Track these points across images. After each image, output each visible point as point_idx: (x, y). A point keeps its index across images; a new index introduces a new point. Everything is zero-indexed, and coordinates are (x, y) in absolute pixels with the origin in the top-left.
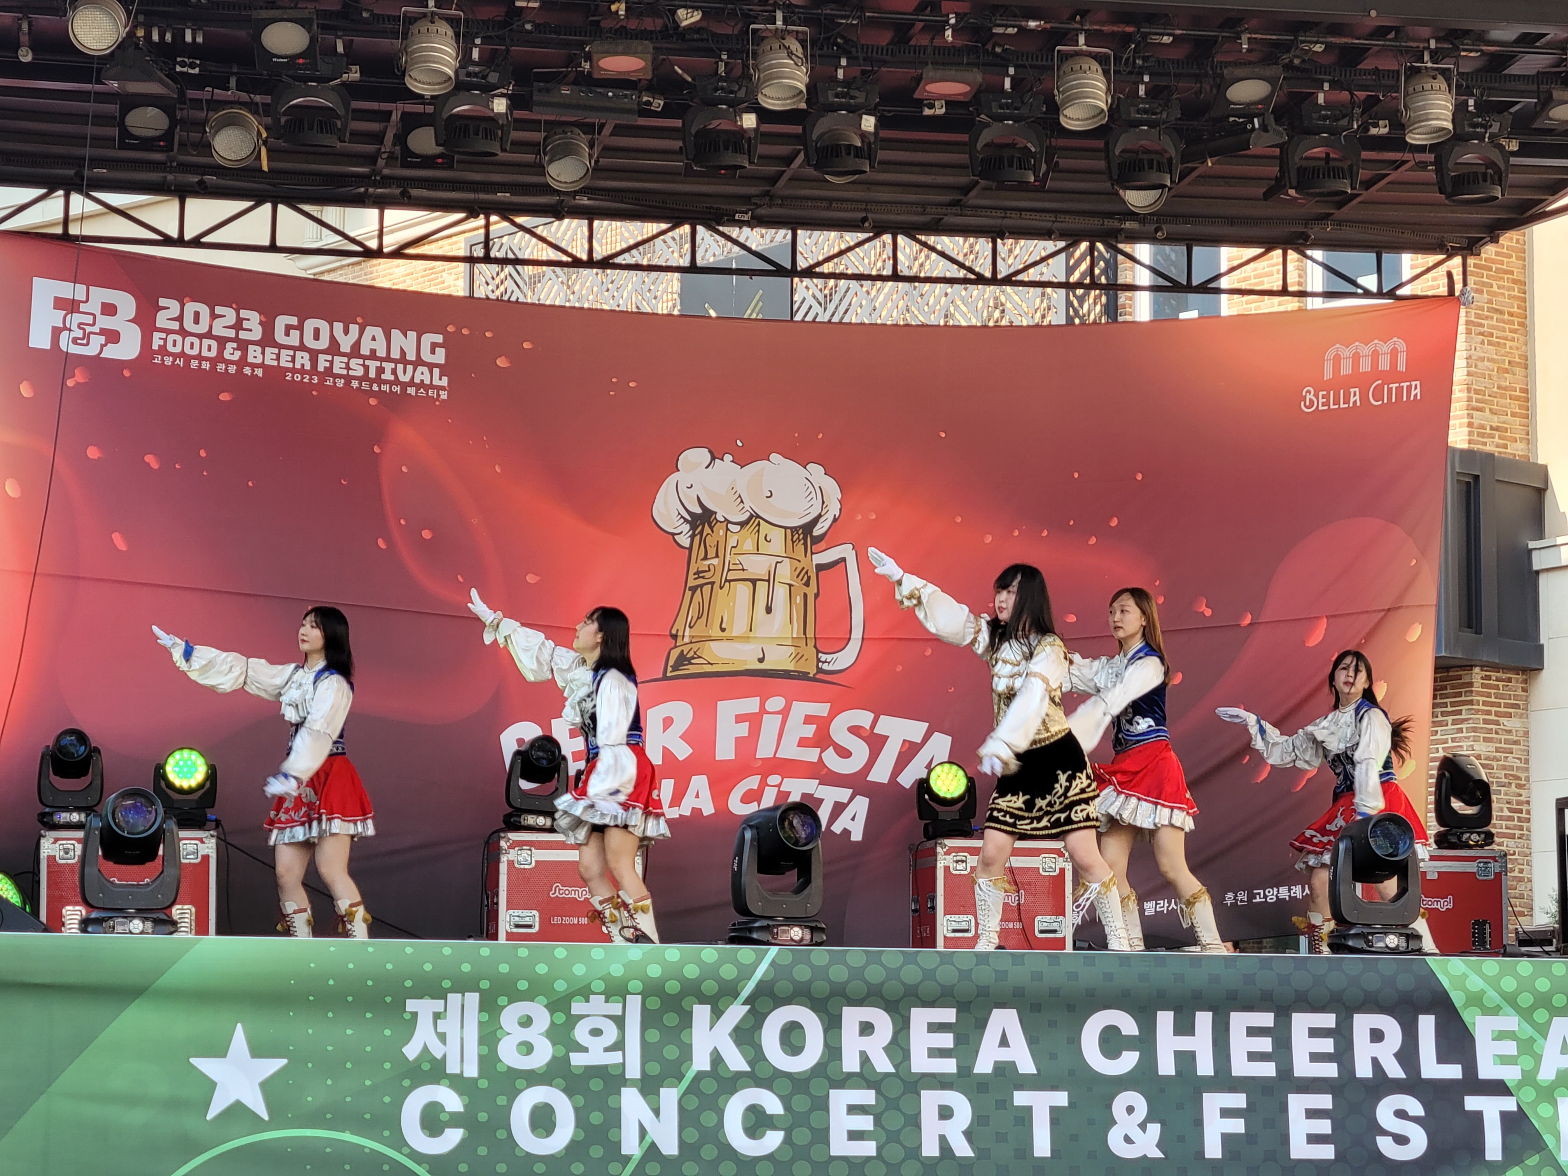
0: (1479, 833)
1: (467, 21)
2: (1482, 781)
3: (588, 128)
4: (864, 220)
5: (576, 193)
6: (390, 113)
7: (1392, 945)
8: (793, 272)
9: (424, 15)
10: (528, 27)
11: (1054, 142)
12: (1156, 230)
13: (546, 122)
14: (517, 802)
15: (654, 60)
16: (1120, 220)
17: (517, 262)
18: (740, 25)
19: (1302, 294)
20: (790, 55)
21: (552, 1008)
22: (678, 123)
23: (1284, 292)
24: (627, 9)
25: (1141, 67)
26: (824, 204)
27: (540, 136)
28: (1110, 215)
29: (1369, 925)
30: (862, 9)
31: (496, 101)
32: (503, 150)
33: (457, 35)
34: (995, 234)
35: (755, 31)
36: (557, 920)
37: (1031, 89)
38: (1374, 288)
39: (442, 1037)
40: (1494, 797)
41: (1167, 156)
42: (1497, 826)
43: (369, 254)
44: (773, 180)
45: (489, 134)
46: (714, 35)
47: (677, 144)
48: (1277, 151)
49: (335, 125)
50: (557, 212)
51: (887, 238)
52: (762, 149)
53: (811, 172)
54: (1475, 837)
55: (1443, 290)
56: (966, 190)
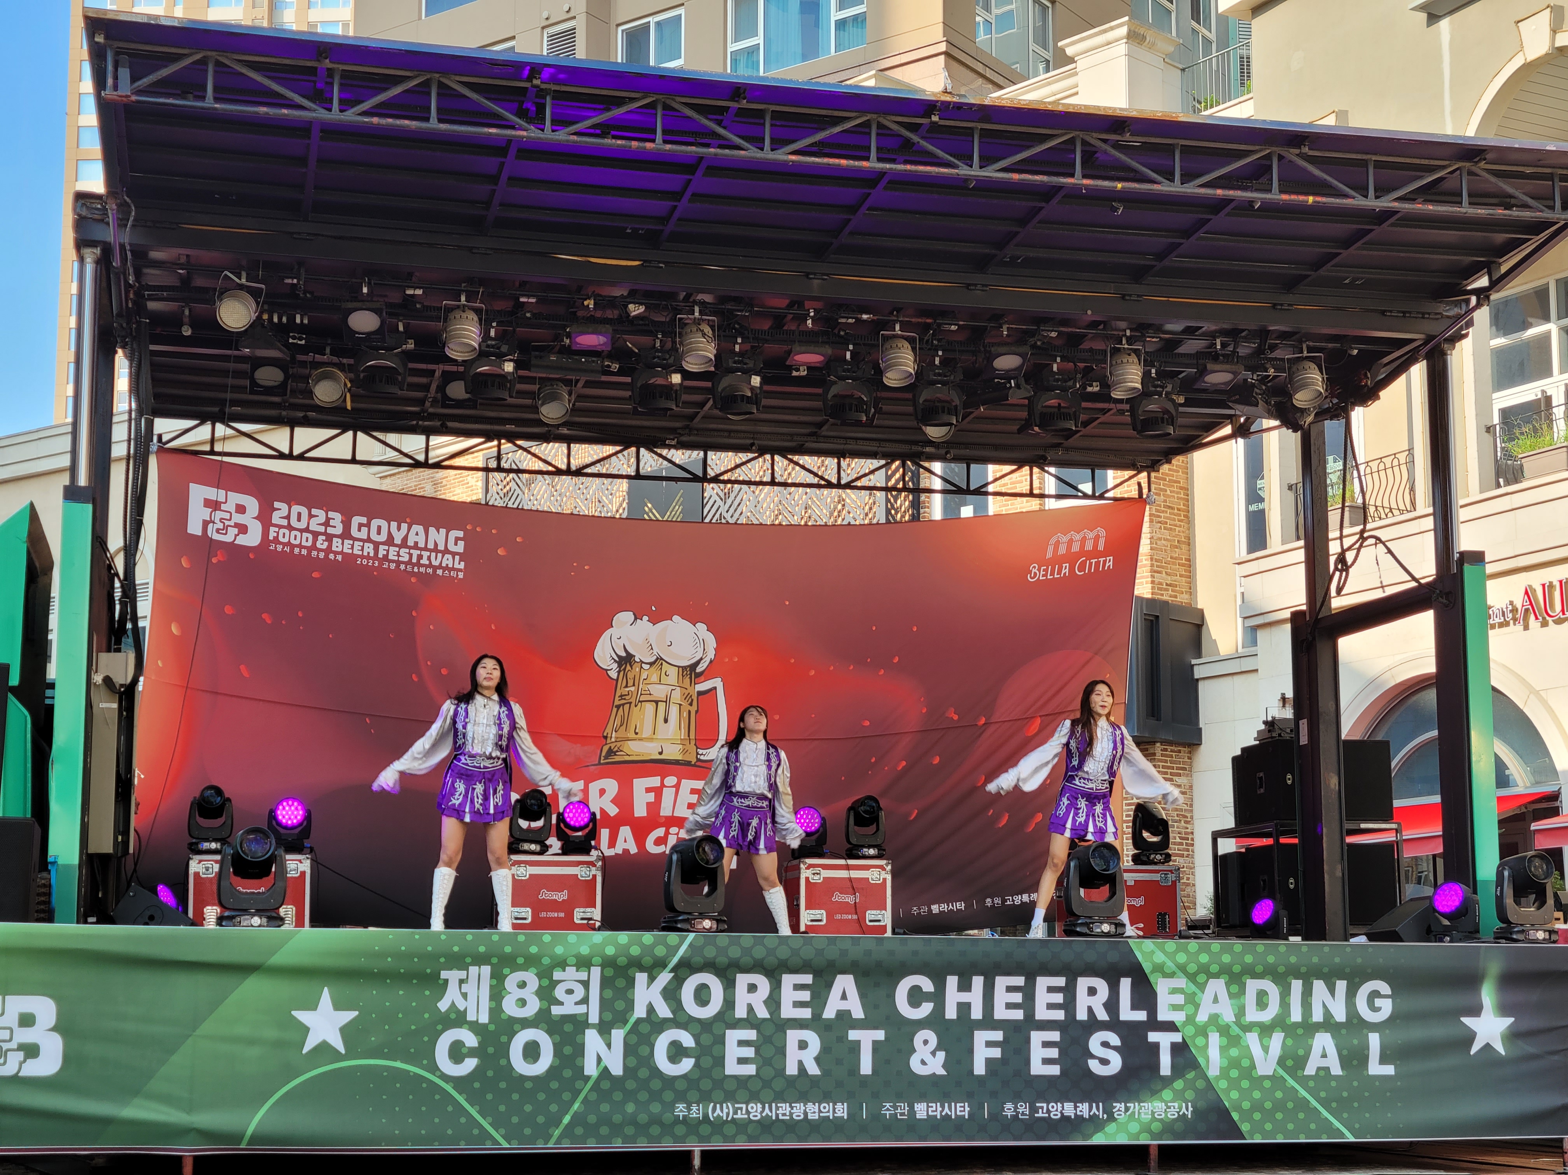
0: (1161, 855)
1: (487, 311)
2: (1163, 819)
3: (568, 383)
4: (752, 444)
5: (559, 426)
6: (434, 371)
7: (1106, 931)
8: (704, 479)
9: (458, 307)
10: (528, 315)
11: (879, 394)
12: (947, 453)
13: (540, 378)
14: (517, 834)
15: (613, 338)
16: (922, 446)
17: (519, 471)
18: (670, 316)
19: (1042, 496)
20: (704, 335)
21: (540, 976)
22: (628, 380)
23: (1031, 494)
24: (595, 304)
25: (936, 346)
26: (726, 434)
27: (535, 387)
28: (916, 443)
29: (1090, 917)
30: (752, 306)
31: (506, 364)
32: (511, 397)
33: (480, 320)
34: (840, 454)
35: (680, 319)
36: (543, 915)
37: (864, 359)
38: (1089, 491)
39: (465, 996)
40: (1170, 829)
41: (954, 404)
42: (1173, 849)
43: (417, 464)
44: (692, 418)
45: (502, 386)
46: (653, 322)
47: (628, 394)
48: (1026, 402)
49: (397, 379)
50: (546, 438)
51: (768, 457)
52: (685, 397)
53: (717, 412)
54: (1158, 857)
55: (1134, 494)
56: (820, 425)
